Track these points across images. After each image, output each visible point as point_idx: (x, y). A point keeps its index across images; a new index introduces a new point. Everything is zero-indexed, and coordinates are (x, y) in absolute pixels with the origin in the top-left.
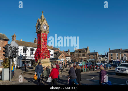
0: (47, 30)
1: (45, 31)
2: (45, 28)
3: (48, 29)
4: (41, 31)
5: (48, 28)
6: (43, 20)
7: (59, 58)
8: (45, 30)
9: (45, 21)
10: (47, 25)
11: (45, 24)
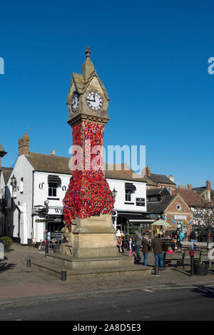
0: (103, 112)
1: (94, 114)
2: (96, 105)
3: (105, 108)
4: (80, 115)
5: (106, 104)
6: (87, 76)
7: (167, 213)
8: (95, 110)
9: (95, 82)
10: (102, 92)
11: (96, 91)
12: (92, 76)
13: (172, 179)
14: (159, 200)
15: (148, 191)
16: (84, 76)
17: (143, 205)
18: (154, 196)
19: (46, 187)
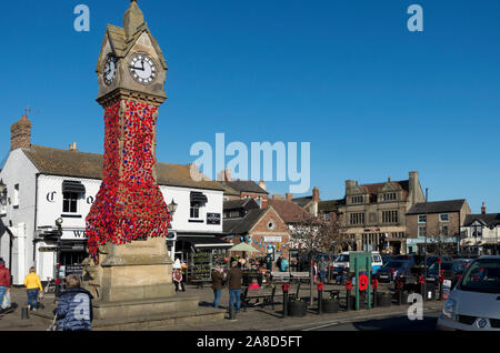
0: (158, 87)
1: (142, 89)
2: (145, 75)
3: (160, 81)
4: (118, 90)
5: (162, 74)
6: (132, 30)
8: (143, 83)
9: (144, 40)
10: (156, 56)
11: (146, 54)
12: (139, 31)
13: (263, 186)
14: (242, 215)
15: (225, 203)
16: (127, 30)
17: (218, 223)
18: (234, 210)
19: (59, 198)
